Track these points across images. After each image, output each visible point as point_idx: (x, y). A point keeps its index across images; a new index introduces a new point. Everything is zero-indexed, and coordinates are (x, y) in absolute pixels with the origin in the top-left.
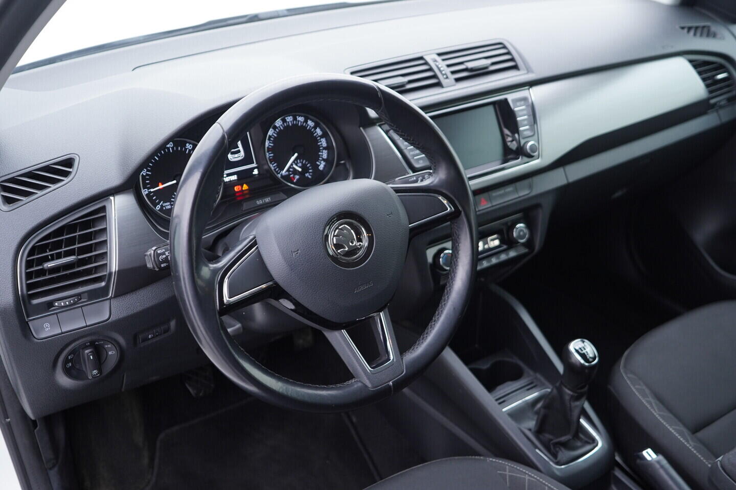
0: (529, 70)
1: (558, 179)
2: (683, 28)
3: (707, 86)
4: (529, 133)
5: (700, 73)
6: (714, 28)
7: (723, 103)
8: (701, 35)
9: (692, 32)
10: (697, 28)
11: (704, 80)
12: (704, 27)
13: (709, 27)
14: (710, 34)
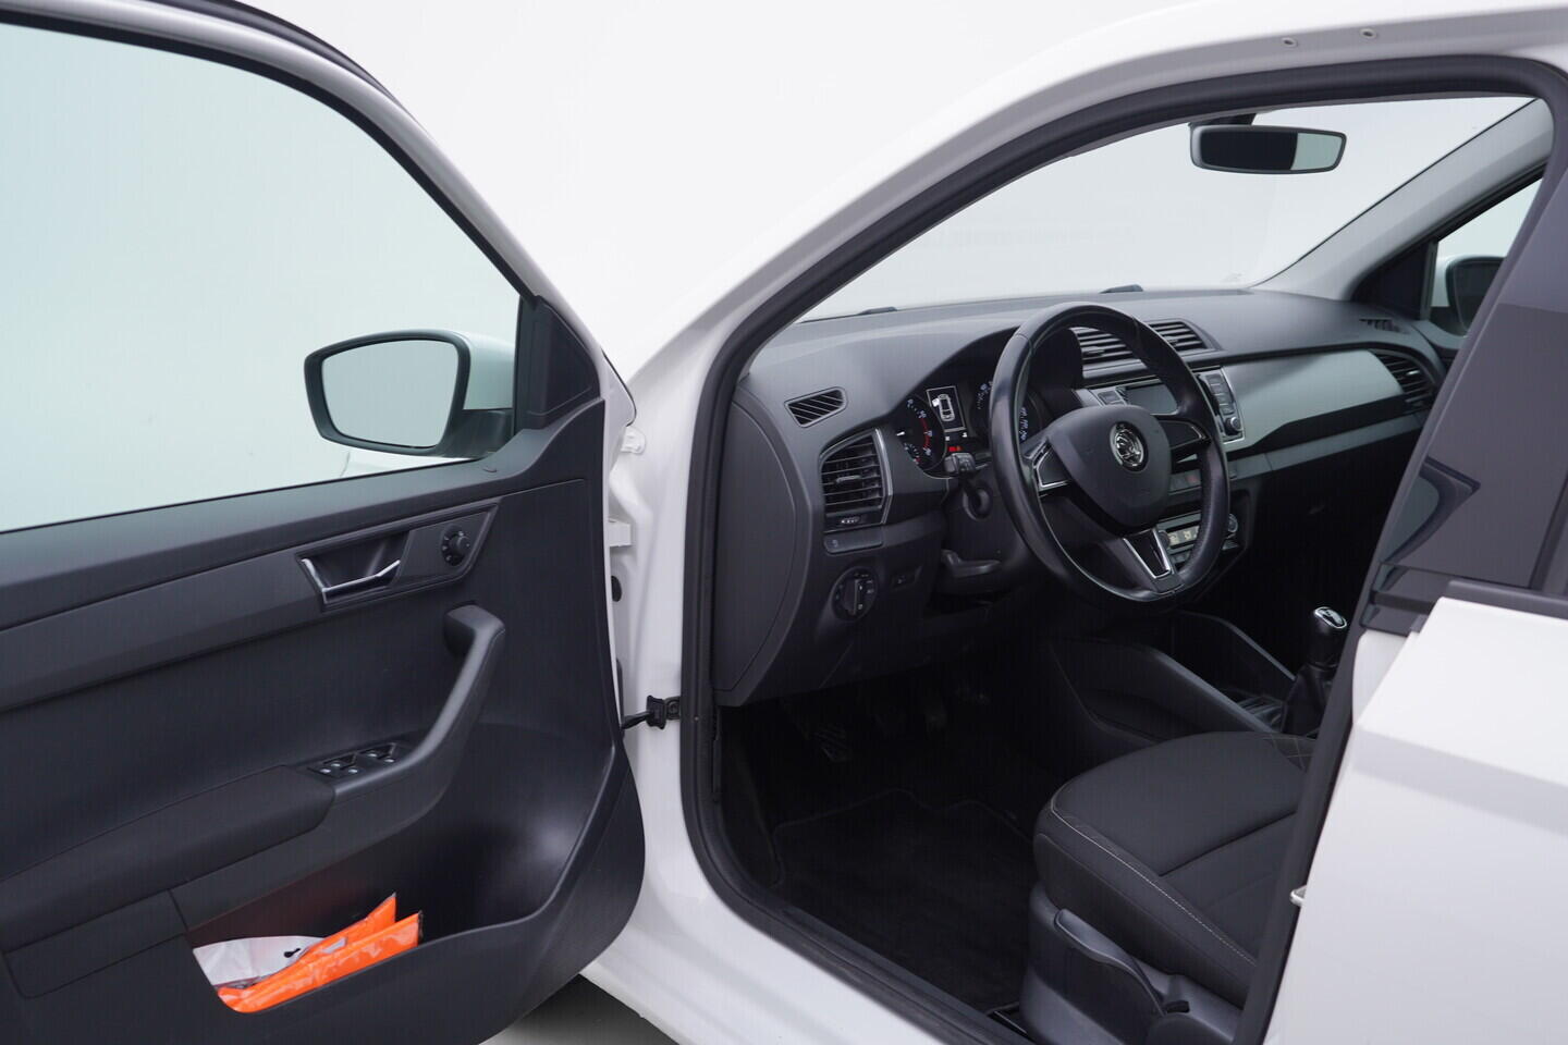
0: (1218, 348)
1: (1260, 465)
2: (1363, 320)
3: (1401, 383)
4: (1228, 410)
5: (1390, 368)
6: (1394, 323)
7: (1419, 404)
8: (1384, 329)
9: (1373, 324)
10: (1377, 321)
11: (1396, 375)
12: (1385, 321)
13: (1389, 322)
14: (1391, 328)
